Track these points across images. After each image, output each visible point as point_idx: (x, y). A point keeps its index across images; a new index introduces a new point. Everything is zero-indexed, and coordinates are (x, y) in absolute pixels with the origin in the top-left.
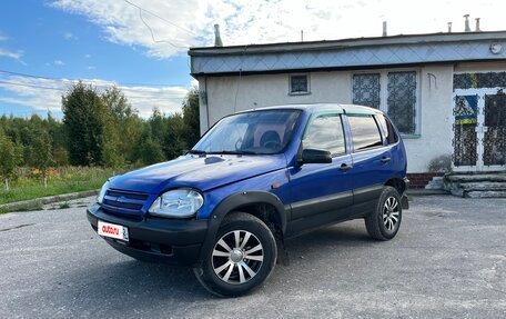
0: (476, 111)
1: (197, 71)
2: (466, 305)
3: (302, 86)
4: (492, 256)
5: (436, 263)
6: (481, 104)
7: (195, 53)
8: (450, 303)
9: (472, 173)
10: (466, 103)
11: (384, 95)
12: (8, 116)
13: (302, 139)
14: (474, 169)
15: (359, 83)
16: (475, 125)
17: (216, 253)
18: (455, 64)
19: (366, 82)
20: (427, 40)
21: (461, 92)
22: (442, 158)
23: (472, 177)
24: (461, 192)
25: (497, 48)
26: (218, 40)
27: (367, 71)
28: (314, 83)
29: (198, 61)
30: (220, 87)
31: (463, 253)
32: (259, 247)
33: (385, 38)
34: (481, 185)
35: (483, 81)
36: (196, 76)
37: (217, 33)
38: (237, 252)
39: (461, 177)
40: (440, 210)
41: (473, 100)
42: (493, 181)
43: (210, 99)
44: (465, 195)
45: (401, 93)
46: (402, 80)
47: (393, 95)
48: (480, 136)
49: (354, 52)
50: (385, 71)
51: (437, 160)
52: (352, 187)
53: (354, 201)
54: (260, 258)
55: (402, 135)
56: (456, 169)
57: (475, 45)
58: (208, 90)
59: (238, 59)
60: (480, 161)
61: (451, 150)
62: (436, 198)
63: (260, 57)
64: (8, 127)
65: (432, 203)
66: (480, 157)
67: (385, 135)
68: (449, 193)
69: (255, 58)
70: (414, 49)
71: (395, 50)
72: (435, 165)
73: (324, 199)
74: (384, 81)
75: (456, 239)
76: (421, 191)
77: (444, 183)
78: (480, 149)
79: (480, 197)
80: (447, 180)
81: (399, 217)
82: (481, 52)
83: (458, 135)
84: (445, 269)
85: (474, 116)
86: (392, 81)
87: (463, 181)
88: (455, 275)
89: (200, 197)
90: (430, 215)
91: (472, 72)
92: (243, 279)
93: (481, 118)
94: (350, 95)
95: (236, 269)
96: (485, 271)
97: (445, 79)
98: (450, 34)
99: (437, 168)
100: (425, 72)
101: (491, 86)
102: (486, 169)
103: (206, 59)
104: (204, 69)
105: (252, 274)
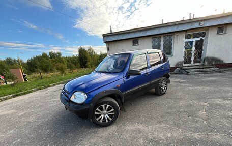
0: (192, 46)
1: (105, 41)
2: (197, 136)
3: (136, 43)
4: (202, 104)
5: (180, 107)
6: (194, 44)
7: (104, 36)
8: (189, 134)
9: (189, 66)
10: (189, 44)
11: (162, 43)
13: (130, 65)
14: (190, 65)
15: (154, 40)
16: (192, 51)
17: (96, 113)
18: (186, 31)
19: (156, 40)
20: (177, 23)
21: (188, 40)
22: (180, 62)
23: (190, 68)
24: (186, 73)
25: (202, 23)
26: (111, 30)
27: (157, 36)
28: (140, 42)
29: (105, 38)
30: (113, 45)
31: (190, 102)
32: (113, 110)
33: (162, 24)
34: (193, 70)
35: (195, 36)
36: (106, 42)
37: (111, 28)
39: (186, 68)
40: (179, 80)
41: (191, 43)
42: (197, 69)
43: (110, 49)
44: (187, 74)
45: (167, 42)
46: (168, 38)
47: (165, 43)
48: (193, 54)
49: (152, 30)
50: (163, 35)
51: (178, 63)
52: (150, 81)
53: (151, 85)
54: (113, 114)
55: (167, 56)
56: (184, 65)
57: (194, 23)
58: (109, 46)
59: (117, 36)
60: (192, 62)
61: (183, 59)
62: (178, 75)
64: (67, 59)
65: (176, 77)
66: (192, 61)
67: (162, 58)
68: (182, 73)
70: (173, 27)
71: (166, 28)
72: (178, 64)
73: (139, 87)
74: (162, 39)
75: (187, 94)
76: (173, 73)
77: (180, 70)
78: (193, 59)
79: (192, 74)
80: (181, 69)
81: (167, 87)
82: (196, 26)
83: (185, 55)
84: (184, 111)
85: (191, 48)
86: (165, 38)
87: (187, 69)
88: (189, 115)
89: (86, 95)
90: (176, 82)
91: (192, 33)
92: (107, 121)
93: (194, 48)
94: (151, 45)
95: (104, 118)
96: (201, 112)
97: (182, 36)
98: (183, 20)
99: (179, 65)
100: (176, 35)
101: (198, 37)
102: (194, 64)
104: (108, 40)
105: (111, 119)
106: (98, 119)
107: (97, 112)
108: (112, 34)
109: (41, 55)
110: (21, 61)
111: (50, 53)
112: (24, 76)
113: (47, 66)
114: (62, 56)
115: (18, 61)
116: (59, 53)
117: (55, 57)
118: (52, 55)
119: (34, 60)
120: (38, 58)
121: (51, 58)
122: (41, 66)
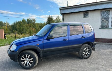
1: (61, 13)
3: (87, 15)
7: (61, 9)
12: (40, 23)
15: (103, 13)
26: (67, 5)
27: (106, 10)
28: (90, 14)
29: (62, 11)
30: (67, 16)
32: (32, 59)
38: (28, 59)
43: (64, 19)
58: (64, 17)
59: (70, 9)
63: (76, 9)
64: (39, 25)
69: (74, 9)
74: (111, 13)
92: (28, 66)
103: (63, 10)
104: (63, 13)
105: (30, 65)
106: (22, 63)
107: (23, 58)
108: (68, 8)
109: (22, 21)
110: (8, 24)
111: (28, 20)
112: (5, 35)
113: (23, 30)
114: (35, 23)
115: (6, 24)
116: (34, 20)
117: (31, 23)
118: (29, 21)
119: (16, 24)
120: (19, 23)
121: (28, 23)
122: (19, 29)
